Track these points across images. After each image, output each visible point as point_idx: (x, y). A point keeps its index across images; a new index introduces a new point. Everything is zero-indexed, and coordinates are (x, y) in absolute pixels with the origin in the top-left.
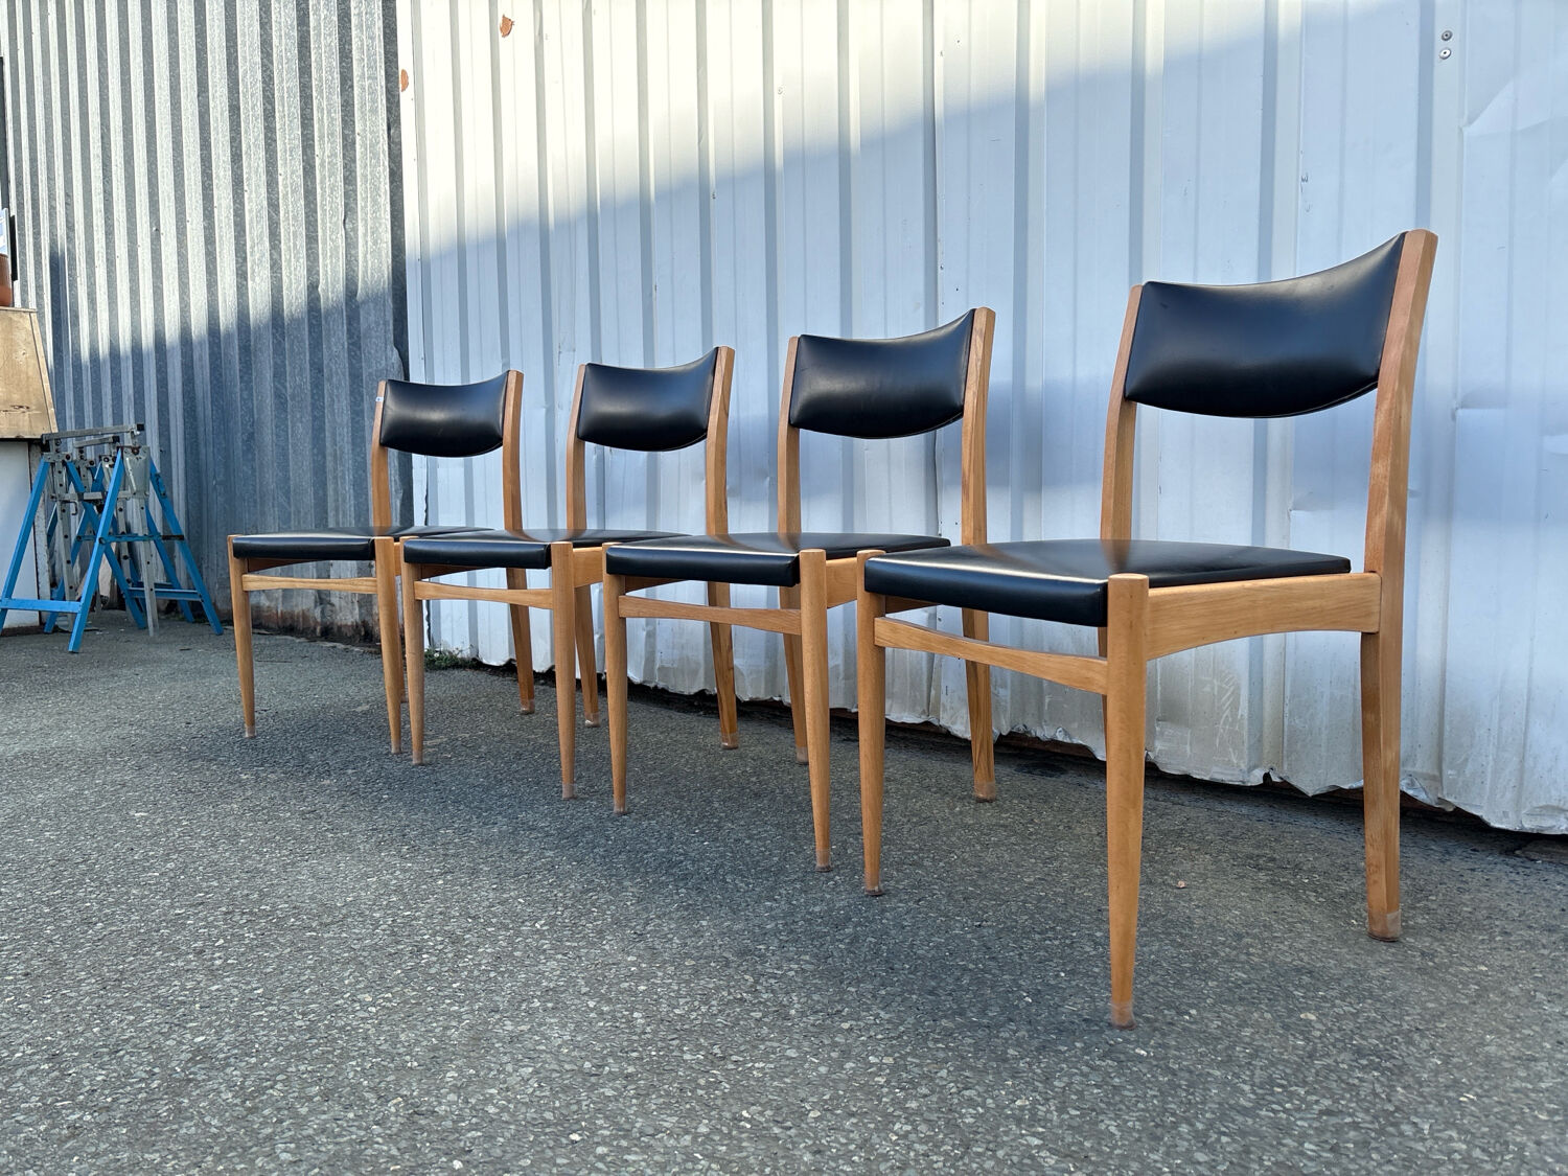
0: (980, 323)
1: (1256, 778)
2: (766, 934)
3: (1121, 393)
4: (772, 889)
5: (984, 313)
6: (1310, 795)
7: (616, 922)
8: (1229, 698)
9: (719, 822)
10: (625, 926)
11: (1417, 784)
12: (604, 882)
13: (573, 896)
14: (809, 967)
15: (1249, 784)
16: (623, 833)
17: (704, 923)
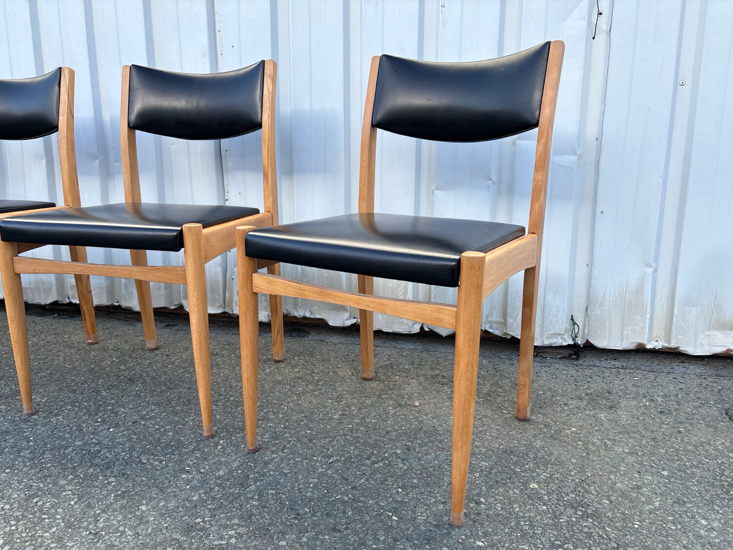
0: (268, 69)
1: (416, 329)
2: (196, 506)
3: (370, 123)
4: (181, 462)
5: (271, 64)
6: (444, 336)
7: (69, 525)
8: (401, 290)
9: (113, 409)
10: (79, 528)
11: (494, 327)
12: (42, 485)
13: (20, 506)
14: (241, 530)
15: (413, 333)
16: (38, 432)
17: (144, 508)
